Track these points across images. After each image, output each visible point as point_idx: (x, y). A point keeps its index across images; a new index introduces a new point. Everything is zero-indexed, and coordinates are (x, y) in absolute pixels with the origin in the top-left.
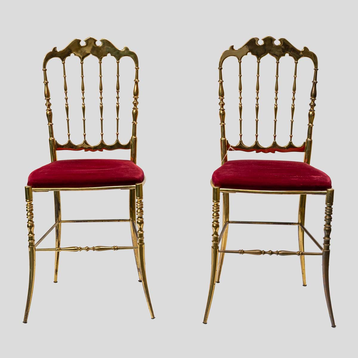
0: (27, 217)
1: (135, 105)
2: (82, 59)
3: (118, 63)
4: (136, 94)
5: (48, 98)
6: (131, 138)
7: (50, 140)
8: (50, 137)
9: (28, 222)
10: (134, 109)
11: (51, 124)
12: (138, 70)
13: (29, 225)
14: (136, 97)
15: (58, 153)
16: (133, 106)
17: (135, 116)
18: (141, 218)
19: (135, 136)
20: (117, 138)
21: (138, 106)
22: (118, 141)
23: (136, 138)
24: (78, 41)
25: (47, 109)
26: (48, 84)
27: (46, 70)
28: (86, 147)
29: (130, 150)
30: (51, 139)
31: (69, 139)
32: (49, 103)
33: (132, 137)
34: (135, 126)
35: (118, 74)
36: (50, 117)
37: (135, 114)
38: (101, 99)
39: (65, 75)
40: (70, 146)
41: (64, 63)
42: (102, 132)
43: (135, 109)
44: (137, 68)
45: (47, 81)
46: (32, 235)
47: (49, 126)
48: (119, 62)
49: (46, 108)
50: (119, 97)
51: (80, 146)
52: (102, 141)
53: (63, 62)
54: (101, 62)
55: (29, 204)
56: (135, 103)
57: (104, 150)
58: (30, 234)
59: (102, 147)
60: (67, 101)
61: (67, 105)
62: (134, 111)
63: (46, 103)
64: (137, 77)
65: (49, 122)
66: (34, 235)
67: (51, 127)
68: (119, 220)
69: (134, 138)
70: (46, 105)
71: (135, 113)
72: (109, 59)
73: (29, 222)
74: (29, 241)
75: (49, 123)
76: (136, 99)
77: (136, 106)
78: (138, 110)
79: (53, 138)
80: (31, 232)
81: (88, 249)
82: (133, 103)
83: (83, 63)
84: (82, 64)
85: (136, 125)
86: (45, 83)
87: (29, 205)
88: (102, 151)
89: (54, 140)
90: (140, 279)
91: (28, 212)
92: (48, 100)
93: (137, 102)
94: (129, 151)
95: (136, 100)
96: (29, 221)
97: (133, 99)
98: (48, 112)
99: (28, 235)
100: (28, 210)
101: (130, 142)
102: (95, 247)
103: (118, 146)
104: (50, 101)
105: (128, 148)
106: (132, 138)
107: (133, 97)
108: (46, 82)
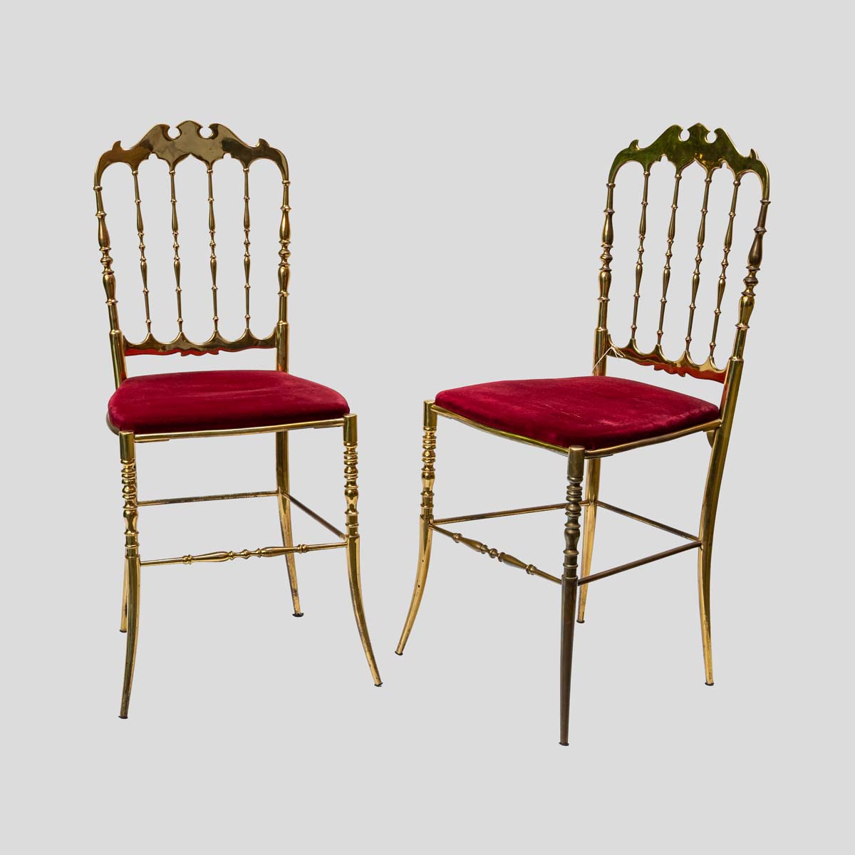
0: (124, 497)
1: (284, 257)
2: (173, 165)
3: (246, 172)
4: (285, 235)
5: (107, 248)
6: (276, 325)
7: (111, 336)
8: (112, 329)
9: (124, 507)
10: (281, 265)
11: (113, 301)
12: (288, 187)
13: (128, 513)
14: (286, 242)
15: (129, 360)
16: (279, 260)
17: (284, 280)
18: (354, 484)
19: (285, 320)
20: (248, 327)
21: (289, 260)
22: (248, 332)
23: (286, 326)
24: (164, 129)
25: (104, 272)
26: (106, 218)
27: (101, 189)
28: (183, 347)
29: (275, 350)
30: (113, 333)
31: (149, 331)
32: (109, 257)
33: (279, 323)
34: (283, 301)
35: (248, 196)
36: (110, 286)
37: (284, 277)
38: (213, 247)
39: (139, 199)
40: (151, 347)
41: (137, 173)
42: (216, 314)
43: (284, 266)
44: (286, 183)
45: (104, 212)
46: (133, 534)
47: (109, 306)
48: (248, 171)
49: (102, 267)
50: (249, 243)
51: (173, 347)
52: (217, 333)
53: (134, 172)
54: (212, 172)
55: (129, 468)
56: (284, 254)
57: (220, 351)
58: (129, 532)
59: (216, 345)
60: (143, 252)
61: (144, 261)
62: (282, 270)
63: (102, 259)
64: (286, 201)
65: (108, 299)
66: (138, 533)
67: (113, 309)
68: (256, 495)
69: (283, 325)
70: (102, 262)
71: (284, 273)
72: (228, 165)
73: (128, 506)
74: (126, 546)
75: (110, 300)
76: (285, 245)
77: (286, 261)
78: (290, 268)
79: (117, 331)
80: (131, 528)
81: (247, 555)
82: (280, 253)
83: (174, 173)
84: (172, 175)
85: (286, 298)
86: (100, 217)
87: (127, 470)
88: (217, 353)
89: (119, 334)
90: (295, 611)
91: (125, 487)
92: (106, 252)
93: (288, 251)
94: (272, 353)
95: (286, 247)
96: (126, 505)
97: (280, 247)
98: (107, 277)
99: (126, 533)
100: (126, 482)
101: (275, 334)
102: (263, 549)
103: (248, 342)
104: (110, 253)
105: (272, 346)
106: (278, 325)
107: (280, 242)
108: (102, 214)
